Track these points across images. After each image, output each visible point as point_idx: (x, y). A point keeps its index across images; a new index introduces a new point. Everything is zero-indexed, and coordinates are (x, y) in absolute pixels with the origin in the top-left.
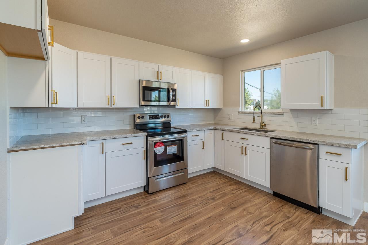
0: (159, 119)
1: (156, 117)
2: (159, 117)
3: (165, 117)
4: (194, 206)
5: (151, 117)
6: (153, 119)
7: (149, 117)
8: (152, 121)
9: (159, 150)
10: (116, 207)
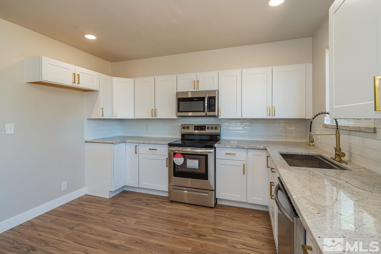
0: (205, 130)
1: (203, 128)
2: (205, 128)
3: (212, 128)
4: (173, 229)
5: (196, 128)
6: (198, 130)
7: (195, 128)
8: (196, 132)
9: (179, 161)
10: (139, 198)
